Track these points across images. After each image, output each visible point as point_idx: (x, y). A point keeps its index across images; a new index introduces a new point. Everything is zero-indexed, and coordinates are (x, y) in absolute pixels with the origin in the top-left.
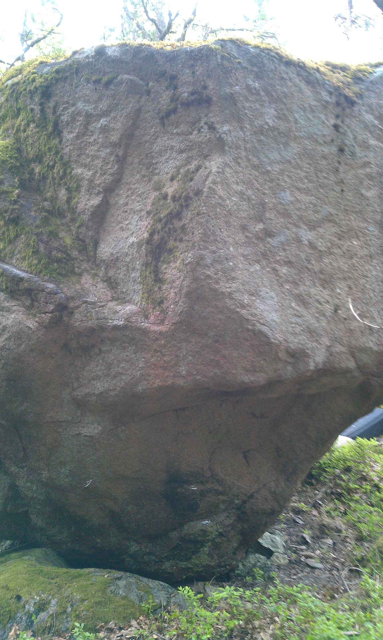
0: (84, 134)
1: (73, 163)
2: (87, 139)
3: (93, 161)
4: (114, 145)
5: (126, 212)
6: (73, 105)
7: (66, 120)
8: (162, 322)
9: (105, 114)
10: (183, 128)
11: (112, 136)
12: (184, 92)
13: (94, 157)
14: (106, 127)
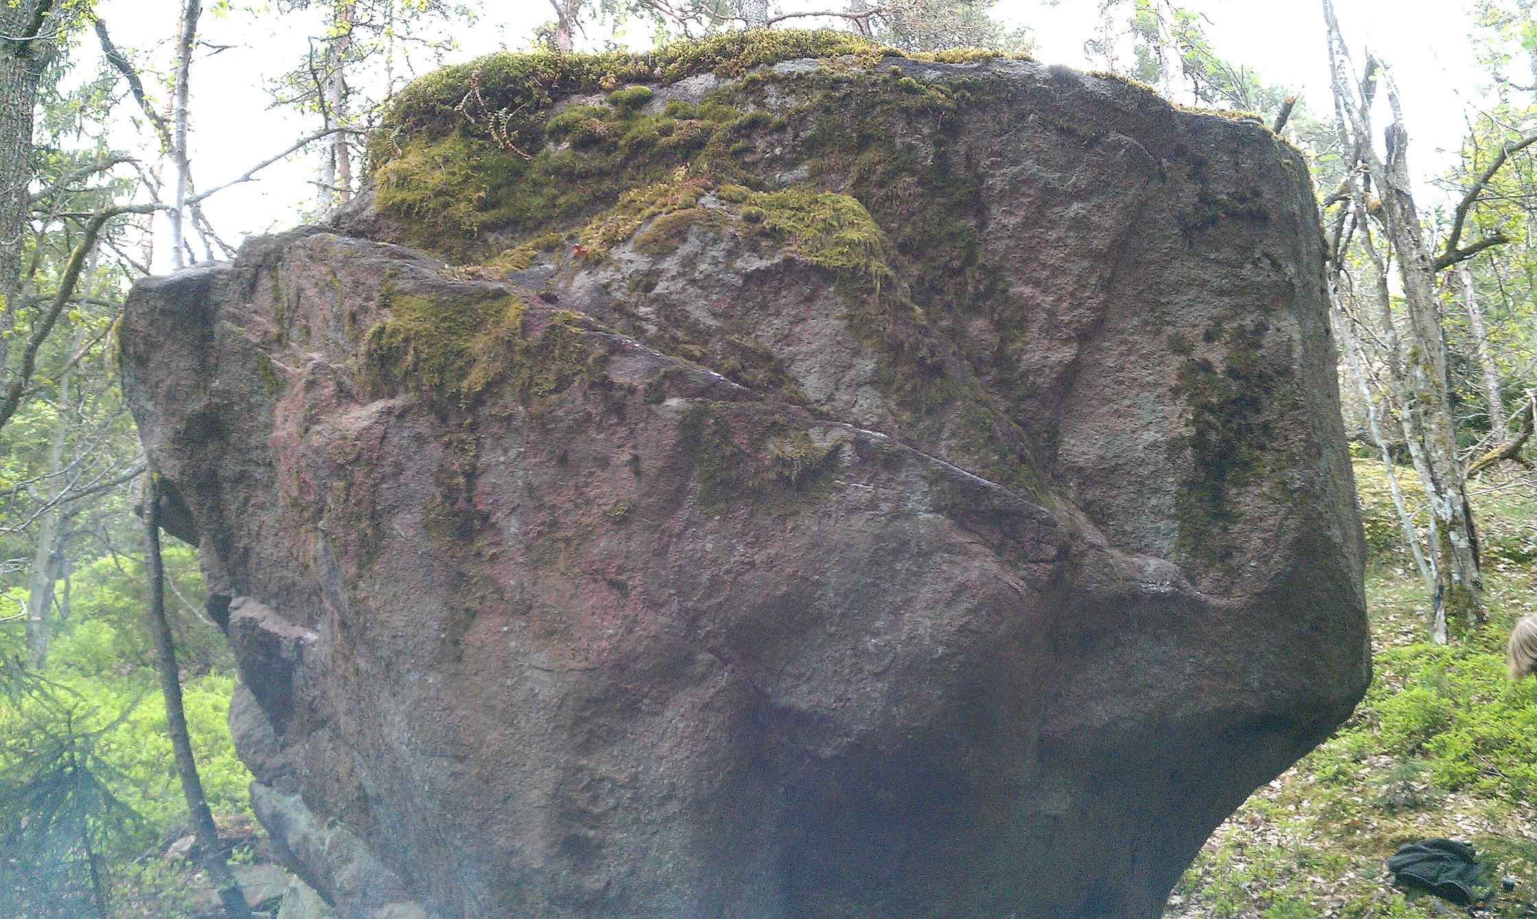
0: (1035, 223)
1: (1007, 273)
2: (1041, 233)
3: (1053, 275)
4: (1097, 256)
5: (1122, 383)
6: (1015, 163)
7: (999, 188)
8: (1227, 592)
9: (1080, 195)
10: (1227, 253)
11: (1094, 237)
12: (1222, 191)
13: (1057, 271)
14: (1085, 220)
